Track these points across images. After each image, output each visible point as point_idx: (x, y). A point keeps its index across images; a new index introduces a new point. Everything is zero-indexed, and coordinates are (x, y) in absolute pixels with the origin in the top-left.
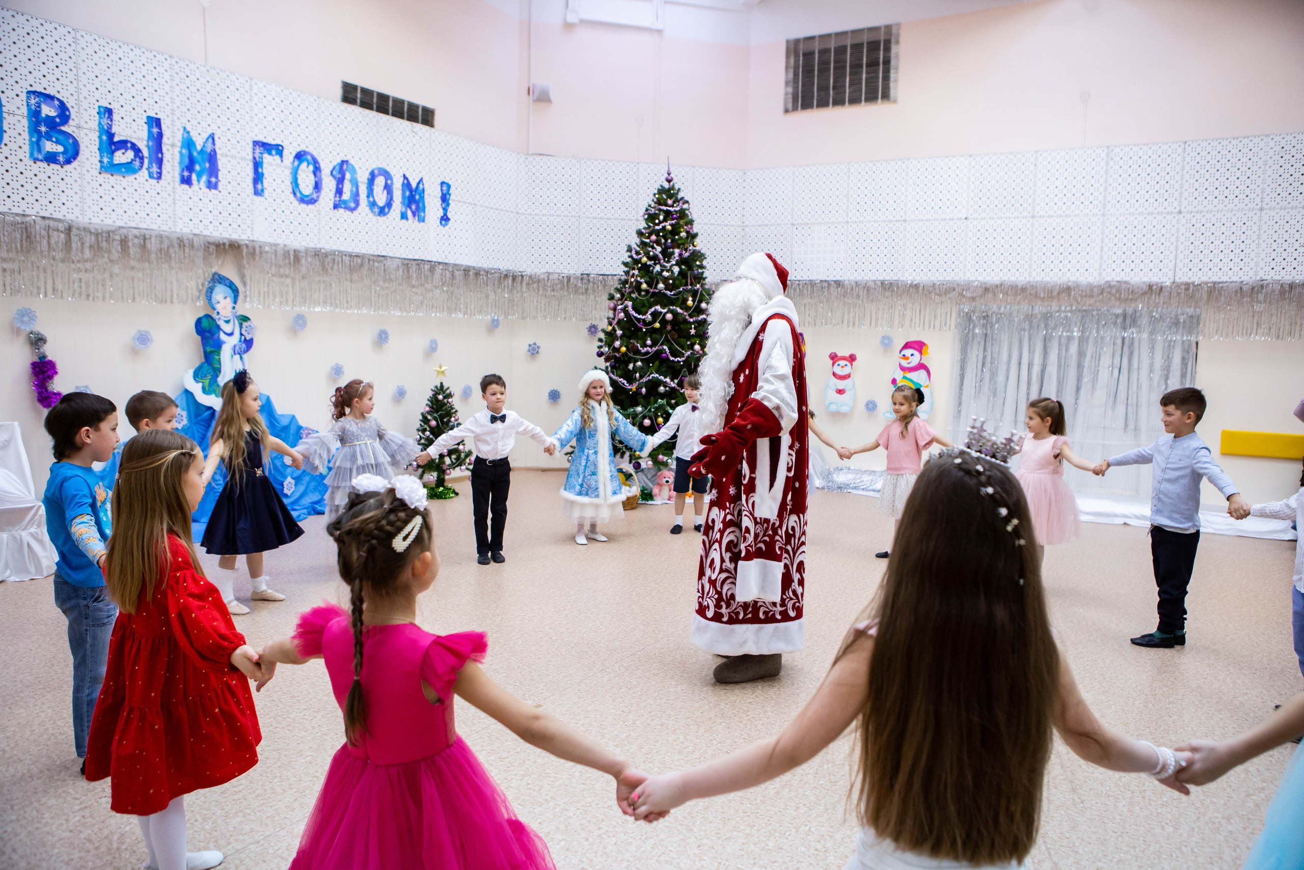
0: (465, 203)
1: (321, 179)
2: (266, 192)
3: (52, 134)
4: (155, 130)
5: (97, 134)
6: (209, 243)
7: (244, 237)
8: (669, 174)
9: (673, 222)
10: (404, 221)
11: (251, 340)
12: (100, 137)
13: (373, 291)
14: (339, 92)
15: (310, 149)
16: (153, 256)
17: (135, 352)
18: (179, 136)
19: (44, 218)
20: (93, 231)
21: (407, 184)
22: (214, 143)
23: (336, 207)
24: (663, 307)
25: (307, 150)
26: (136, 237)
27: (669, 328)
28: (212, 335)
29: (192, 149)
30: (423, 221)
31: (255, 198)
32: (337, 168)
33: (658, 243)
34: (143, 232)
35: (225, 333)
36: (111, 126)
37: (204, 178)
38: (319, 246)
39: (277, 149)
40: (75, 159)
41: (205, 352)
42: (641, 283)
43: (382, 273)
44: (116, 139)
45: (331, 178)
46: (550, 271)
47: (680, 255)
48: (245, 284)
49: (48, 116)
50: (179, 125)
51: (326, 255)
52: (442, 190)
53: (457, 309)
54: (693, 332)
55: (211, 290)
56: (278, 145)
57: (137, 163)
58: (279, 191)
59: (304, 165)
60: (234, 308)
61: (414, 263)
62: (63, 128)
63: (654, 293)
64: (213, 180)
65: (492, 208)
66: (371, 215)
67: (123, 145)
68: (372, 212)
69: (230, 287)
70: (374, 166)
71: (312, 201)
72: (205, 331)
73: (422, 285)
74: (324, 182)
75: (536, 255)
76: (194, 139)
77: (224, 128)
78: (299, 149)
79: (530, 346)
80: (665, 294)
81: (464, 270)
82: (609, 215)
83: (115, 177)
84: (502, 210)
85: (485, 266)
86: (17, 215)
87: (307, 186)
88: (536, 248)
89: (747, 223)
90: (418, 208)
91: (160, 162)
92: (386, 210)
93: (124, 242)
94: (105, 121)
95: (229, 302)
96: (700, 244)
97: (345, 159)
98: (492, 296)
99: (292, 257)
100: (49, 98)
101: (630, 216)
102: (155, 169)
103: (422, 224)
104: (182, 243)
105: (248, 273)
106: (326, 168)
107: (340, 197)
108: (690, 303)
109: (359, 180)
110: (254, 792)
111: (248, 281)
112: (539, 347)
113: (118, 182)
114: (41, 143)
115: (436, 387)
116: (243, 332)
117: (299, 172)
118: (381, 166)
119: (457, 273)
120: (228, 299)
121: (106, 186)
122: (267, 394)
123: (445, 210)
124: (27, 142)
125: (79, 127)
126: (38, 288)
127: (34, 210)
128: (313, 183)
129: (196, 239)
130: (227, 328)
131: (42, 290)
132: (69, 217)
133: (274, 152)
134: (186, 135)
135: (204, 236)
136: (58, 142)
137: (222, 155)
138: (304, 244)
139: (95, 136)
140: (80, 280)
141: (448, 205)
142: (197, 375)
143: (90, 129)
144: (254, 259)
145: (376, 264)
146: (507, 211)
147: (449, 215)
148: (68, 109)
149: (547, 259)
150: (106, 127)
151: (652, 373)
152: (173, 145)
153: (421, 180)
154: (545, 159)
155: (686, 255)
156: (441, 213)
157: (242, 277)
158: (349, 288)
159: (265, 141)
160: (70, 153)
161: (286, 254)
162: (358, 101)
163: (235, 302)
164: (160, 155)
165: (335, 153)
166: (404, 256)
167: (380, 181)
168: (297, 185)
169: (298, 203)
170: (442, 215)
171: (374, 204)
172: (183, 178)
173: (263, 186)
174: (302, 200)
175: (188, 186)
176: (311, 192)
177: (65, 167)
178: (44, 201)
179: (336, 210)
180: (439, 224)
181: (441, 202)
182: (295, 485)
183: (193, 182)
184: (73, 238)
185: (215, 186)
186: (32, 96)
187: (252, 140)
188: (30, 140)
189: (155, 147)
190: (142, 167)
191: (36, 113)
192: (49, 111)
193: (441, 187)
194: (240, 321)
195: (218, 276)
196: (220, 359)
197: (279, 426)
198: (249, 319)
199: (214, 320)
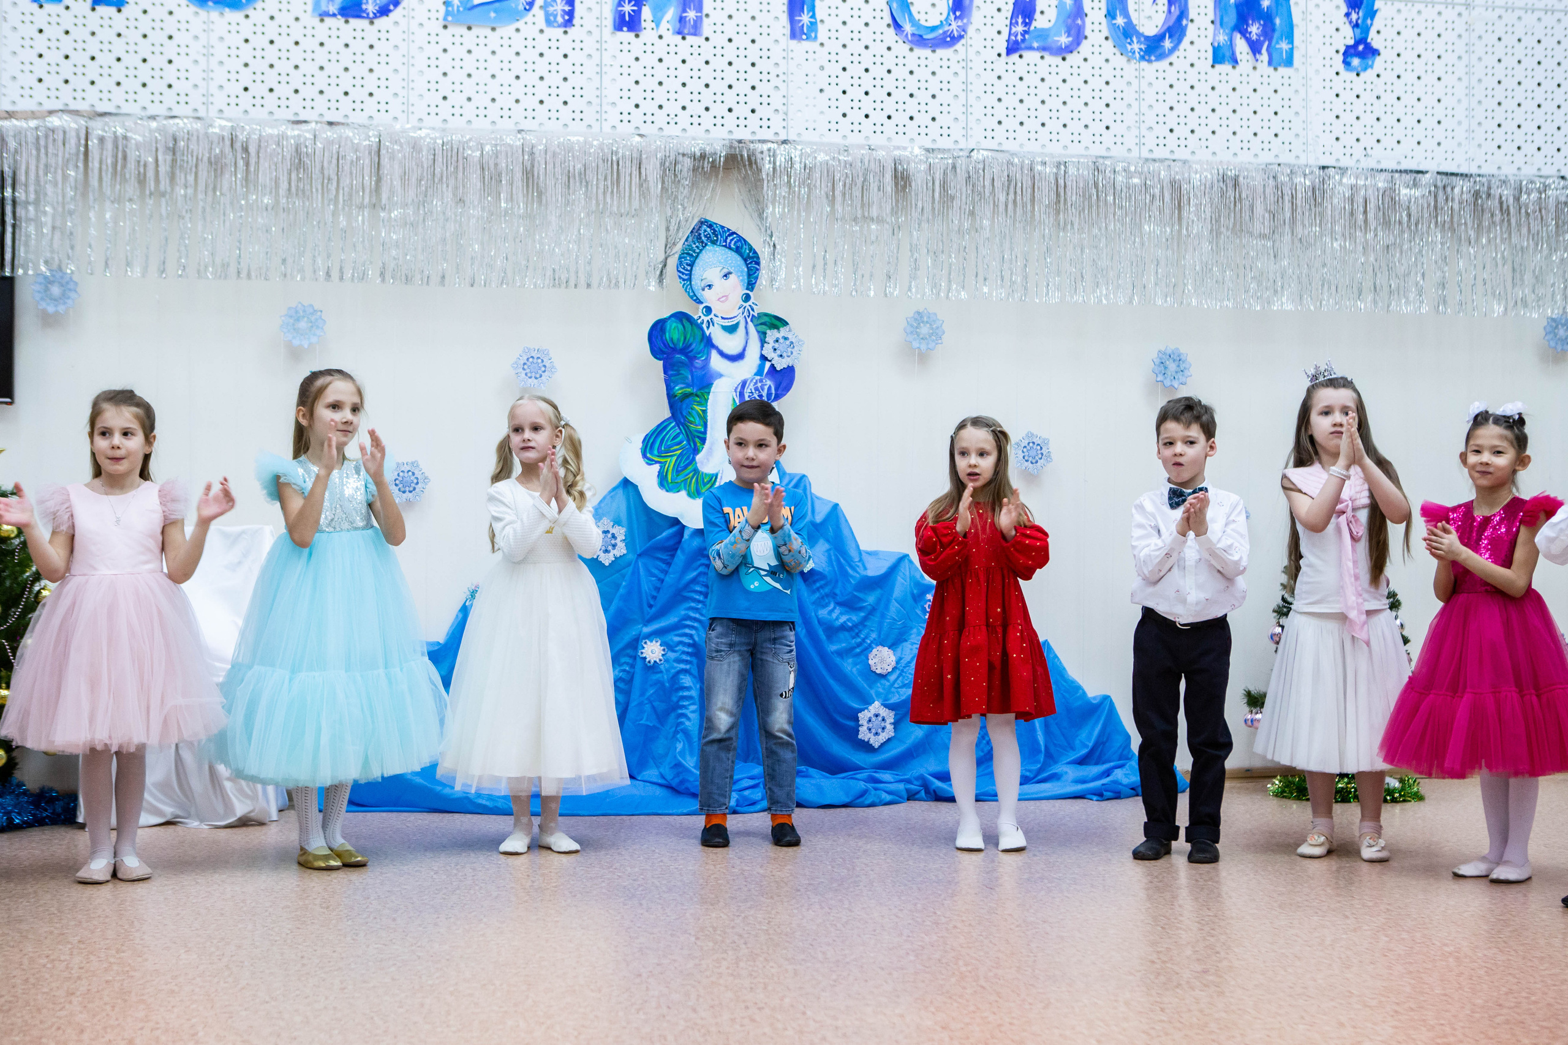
2: (822, 32)
6: (677, 153)
7: (765, 135)
10: (1225, 68)
11: (790, 371)
19: (330, 124)
20: (425, 142)
23: (1013, 48)
26: (514, 153)
28: (692, 359)
30: (1289, 62)
31: (794, 43)
34: (527, 137)
35: (722, 354)
37: (671, 14)
38: (963, 144)
40: (397, 4)
41: (671, 396)
48: (771, 247)
51: (984, 166)
53: (1409, 291)
55: (690, 260)
58: (856, 24)
60: (747, 298)
64: (691, 14)
66: (1119, 61)
68: (1130, 56)
69: (738, 250)
71: (949, 40)
72: (674, 350)
83: (475, 31)
85: (1509, 171)
86: (284, 123)
87: (931, 9)
90: (1268, 31)
92: (1167, 44)
93: (488, 161)
95: (735, 286)
99: (887, 176)
102: (559, 6)
103: (1282, 70)
104: (619, 158)
105: (777, 215)
107: (1025, 24)
113: (482, 40)
116: (768, 351)
119: (1407, 195)
120: (733, 278)
121: (457, 51)
122: (836, 501)
123: (1361, 28)
127: (315, 111)
129: (646, 149)
130: (729, 343)
132: (382, 120)
138: (923, 145)
140: (398, 244)
141: (1372, 14)
142: (652, 446)
144: (790, 186)
147: (1375, 40)
156: (1347, 36)
157: (767, 227)
158: (1052, 242)
161: (872, 172)
163: (751, 286)
168: (906, 6)
169: (907, 47)
170: (1351, 42)
171: (1128, 32)
172: (622, 16)
173: (813, 16)
174: (919, 41)
175: (632, 35)
176: (943, 18)
177: (376, 21)
178: (335, 93)
179: (1015, 57)
180: (1340, 67)
181: (1344, 9)
182: (896, 724)
183: (643, 24)
184: (385, 161)
185: (696, 30)
190: (531, 5)
194: (762, 328)
195: (710, 226)
196: (704, 412)
197: (855, 576)
198: (785, 323)
199: (699, 326)
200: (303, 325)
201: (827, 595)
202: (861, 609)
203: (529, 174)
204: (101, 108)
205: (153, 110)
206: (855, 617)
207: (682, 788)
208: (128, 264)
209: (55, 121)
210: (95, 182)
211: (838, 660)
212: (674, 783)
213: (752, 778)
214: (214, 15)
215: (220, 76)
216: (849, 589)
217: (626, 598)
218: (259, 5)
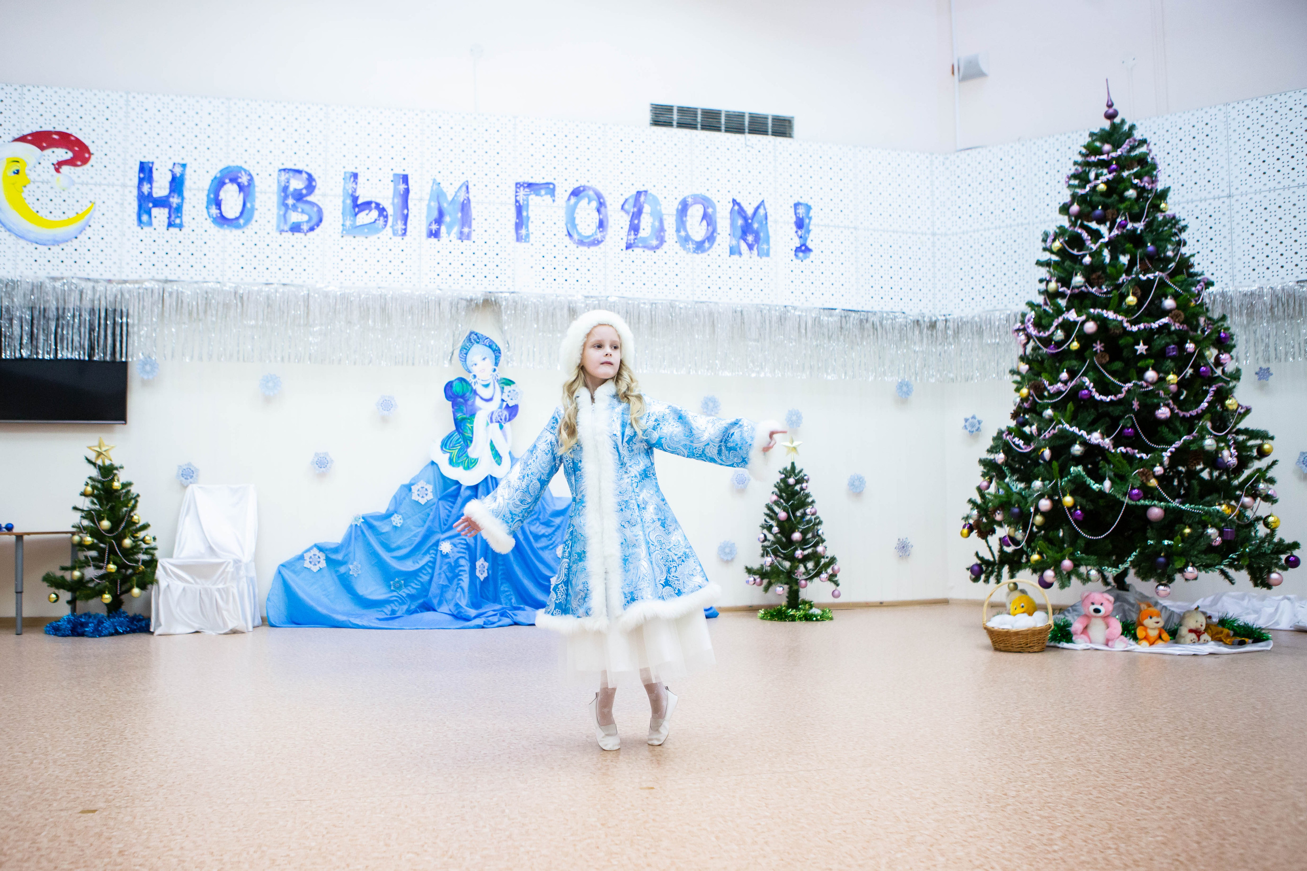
0: (836, 227)
1: (606, 216)
2: (532, 238)
3: (299, 205)
4: (402, 187)
5: (341, 199)
6: (459, 299)
7: (503, 289)
8: (1111, 107)
10: (736, 257)
11: (516, 407)
12: (344, 202)
13: (687, 347)
15: (592, 184)
18: (428, 189)
19: (284, 285)
20: (331, 294)
21: (738, 211)
22: (468, 192)
23: (628, 247)
25: (587, 184)
26: (376, 298)
27: (1098, 347)
28: (466, 401)
29: (441, 200)
30: (768, 255)
31: (518, 244)
32: (631, 201)
34: (384, 292)
35: (482, 398)
36: (355, 190)
37: (456, 229)
38: (604, 293)
39: (549, 188)
40: (318, 226)
41: (455, 420)
43: (701, 325)
44: (359, 202)
45: (623, 213)
49: (295, 190)
50: (428, 179)
51: (615, 304)
52: (796, 214)
53: (827, 368)
54: (1141, 348)
56: (550, 184)
57: (381, 221)
58: (549, 235)
59: (584, 203)
60: (495, 370)
62: (309, 198)
64: (466, 230)
66: (682, 253)
67: (367, 206)
69: (490, 347)
70: (686, 193)
71: (596, 243)
72: (458, 396)
74: (611, 219)
76: (445, 190)
77: (480, 175)
78: (576, 185)
79: (966, 420)
81: (840, 315)
83: (357, 238)
85: (877, 309)
86: (261, 284)
87: (587, 227)
88: (967, 279)
90: (757, 239)
91: (405, 218)
92: (707, 245)
93: (363, 302)
94: (351, 185)
95: (489, 364)
97: (642, 189)
98: (891, 350)
99: (566, 308)
100: (299, 172)
102: (400, 226)
103: (764, 259)
104: (427, 300)
105: (510, 329)
106: (615, 202)
107: (636, 235)
108: (1131, 300)
109: (664, 211)
111: (513, 339)
112: (980, 422)
113: (361, 243)
114: (287, 215)
115: (787, 468)
116: (506, 398)
117: (577, 210)
118: (698, 192)
119: (827, 319)
120: (487, 360)
121: (348, 248)
123: (803, 239)
124: (275, 216)
125: (324, 195)
127: (276, 279)
128: (598, 221)
129: (443, 296)
130: (485, 393)
132: (310, 283)
133: (543, 192)
134: (435, 187)
135: (454, 291)
136: (303, 212)
137: (477, 203)
138: (582, 292)
139: (339, 202)
140: (317, 343)
141: (808, 231)
142: (445, 444)
143: (335, 196)
144: (515, 314)
147: (810, 244)
148: (314, 180)
150: (350, 192)
152: (421, 200)
153: (762, 204)
154: (973, 153)
156: (797, 243)
157: (502, 332)
158: (650, 343)
159: (531, 181)
160: (315, 219)
161: (556, 306)
162: (675, 122)
163: (496, 364)
164: (406, 212)
165: (627, 184)
167: (696, 212)
168: (574, 226)
169: (575, 246)
170: (799, 245)
171: (687, 239)
172: (431, 231)
173: (528, 231)
174: (581, 243)
175: (436, 240)
176: (594, 231)
177: (308, 234)
178: (286, 269)
179: (630, 251)
180: (793, 257)
181: (795, 229)
183: (442, 235)
184: (311, 302)
185: (468, 237)
186: (283, 173)
187: (515, 182)
188: (278, 214)
189: (400, 204)
190: (385, 225)
191: (285, 189)
192: (297, 184)
193: (796, 209)
194: (502, 385)
195: (476, 335)
196: (472, 427)
197: (550, 509)
198: (514, 383)
199: (470, 385)
200: (270, 384)
201: (535, 519)
202: (552, 526)
203: (383, 309)
204: (170, 278)
205: (196, 278)
206: (550, 530)
207: (459, 616)
208: (183, 355)
209: (147, 285)
210: (166, 314)
211: (540, 552)
212: (455, 613)
213: (494, 611)
214: (227, 232)
215: (229, 261)
216: (547, 516)
217: (433, 521)
218: (249, 226)
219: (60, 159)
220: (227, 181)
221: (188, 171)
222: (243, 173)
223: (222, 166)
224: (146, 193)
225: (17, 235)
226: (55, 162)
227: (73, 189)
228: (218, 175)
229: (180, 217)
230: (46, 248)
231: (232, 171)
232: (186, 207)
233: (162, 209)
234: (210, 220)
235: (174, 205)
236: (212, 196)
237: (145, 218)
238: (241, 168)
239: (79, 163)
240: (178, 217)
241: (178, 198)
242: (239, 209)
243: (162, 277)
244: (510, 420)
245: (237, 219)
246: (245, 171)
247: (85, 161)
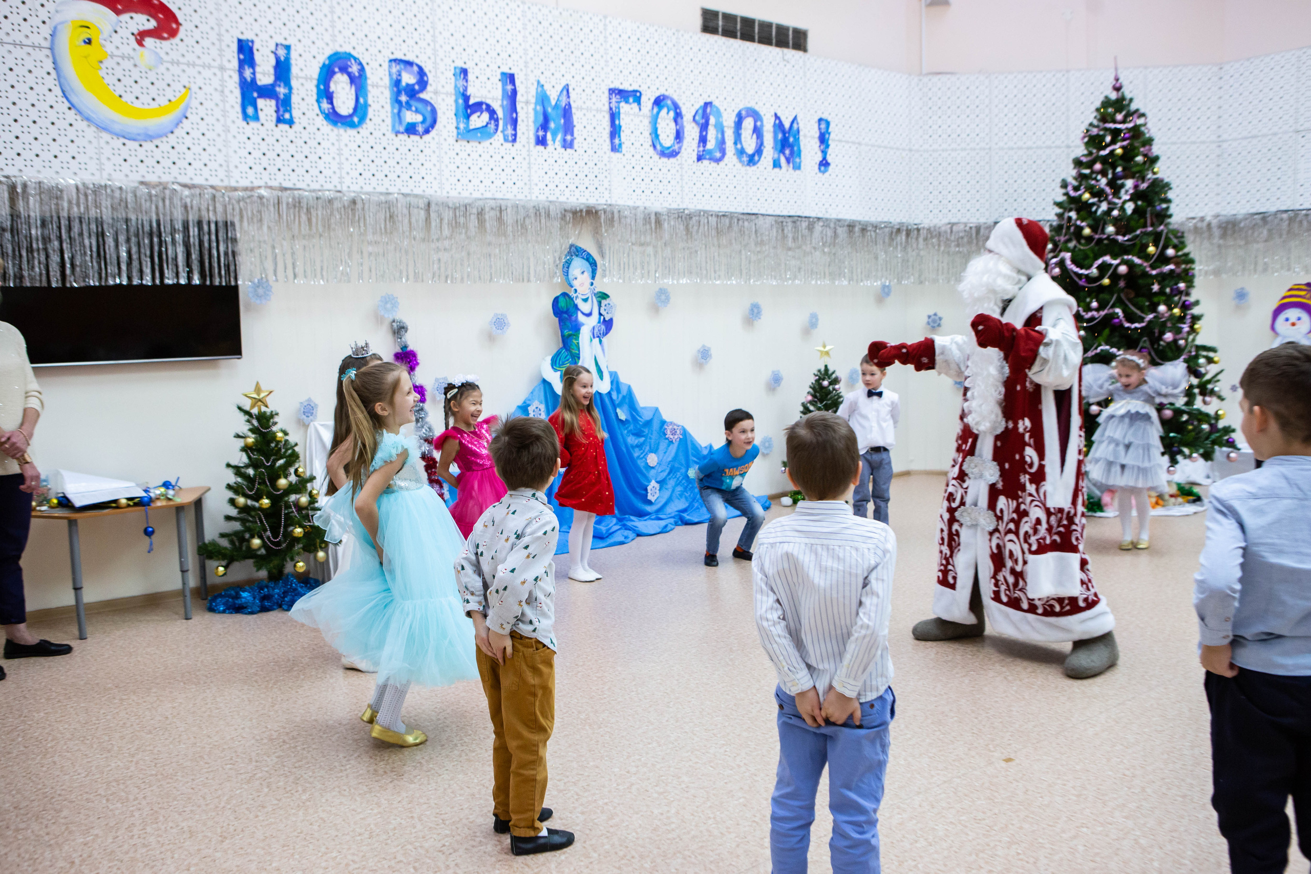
0: (847, 142)
1: (682, 127)
2: (624, 146)
3: (413, 103)
4: (509, 87)
5: (453, 98)
6: (565, 210)
7: (602, 201)
8: (1117, 80)
9: (1125, 143)
10: (777, 170)
11: (611, 320)
12: (456, 101)
13: (743, 257)
14: (698, 21)
15: (670, 93)
16: (510, 228)
17: (491, 338)
18: (533, 91)
19: (405, 195)
20: (451, 205)
21: (779, 125)
22: (569, 97)
23: (700, 158)
24: (1114, 257)
25: (666, 93)
26: (492, 209)
27: (1122, 284)
28: (570, 316)
29: (546, 104)
30: (799, 168)
31: (612, 154)
32: (700, 112)
33: (1104, 173)
34: (499, 202)
35: (583, 314)
36: (466, 88)
37: (559, 137)
38: (682, 206)
39: (635, 96)
40: (433, 128)
41: (563, 336)
42: (1082, 228)
43: (753, 236)
44: (471, 102)
45: (694, 125)
46: (954, 220)
47: (1136, 187)
48: (603, 256)
49: (408, 85)
50: (533, 79)
51: (690, 216)
52: (820, 129)
53: (841, 275)
54: (1156, 288)
55: (568, 264)
56: (636, 91)
57: (492, 126)
58: (637, 145)
59: (664, 111)
60: (592, 284)
61: (789, 220)
62: (423, 96)
63: (1100, 241)
64: (569, 138)
65: (879, 147)
66: (739, 165)
67: (478, 107)
68: (741, 161)
69: (587, 260)
70: (741, 106)
71: (673, 154)
72: (563, 312)
73: (799, 247)
74: (686, 130)
75: (936, 202)
76: (548, 93)
77: (579, 78)
78: (657, 94)
79: (929, 317)
80: (1115, 241)
81: (849, 226)
82: (1029, 144)
83: (471, 144)
84: (892, 148)
85: (873, 219)
86: (381, 194)
87: (667, 138)
88: (936, 193)
89: (1225, 137)
90: (792, 153)
91: (514, 122)
92: (756, 158)
93: (481, 214)
94: (461, 83)
95: (587, 277)
96: (1162, 171)
97: (708, 100)
98: (882, 256)
99: (653, 220)
100: (409, 64)
101: (1058, 143)
102: (510, 131)
103: (798, 172)
104: (540, 213)
105: (607, 243)
106: (688, 113)
107: (704, 147)
108: (1151, 249)
109: (725, 124)
110: (689, 833)
111: (607, 252)
112: (940, 319)
113: (474, 149)
114: (402, 114)
115: (819, 371)
116: (602, 312)
117: (659, 120)
118: (749, 105)
119: (840, 231)
120: (586, 274)
121: (463, 155)
122: (628, 383)
123: (824, 152)
124: (389, 115)
125: (436, 92)
126: (401, 272)
127: (396, 187)
128: (675, 132)
129: (551, 208)
130: (585, 307)
131: (404, 273)
132: (429, 192)
133: (631, 100)
134: (540, 89)
135: (560, 203)
136: (417, 111)
137: (577, 109)
138: (666, 205)
139: (451, 100)
140: (439, 260)
141: (828, 146)
142: (555, 362)
143: (447, 94)
144: (613, 226)
145: (746, 224)
146: (898, 149)
147: (829, 159)
148: (425, 74)
149: (950, 206)
150: (461, 90)
151: (1100, 345)
152: (527, 102)
153: (795, 118)
154: (944, 78)
155: (1144, 186)
156: (819, 157)
157: (600, 247)
158: (716, 254)
159: (621, 87)
160: (429, 121)
161: (647, 219)
162: (720, 30)
163: (593, 278)
164: (514, 115)
165: (697, 95)
166: (778, 213)
167: (748, 124)
168: (657, 136)
169: (658, 157)
170: (821, 159)
171: (742, 151)
172: (538, 138)
173: (620, 140)
174: (662, 154)
175: (543, 148)
176: (672, 142)
177: (424, 137)
178: (405, 177)
179: (700, 162)
180: (817, 171)
181: (818, 144)
182: (660, 490)
183: (548, 142)
184: (432, 215)
185: (571, 145)
186: (394, 64)
187: (608, 88)
188: (392, 112)
189: (509, 106)
190: (497, 130)
191: (397, 83)
192: (408, 78)
193: (819, 125)
194: (599, 299)
195: (576, 248)
196: (578, 343)
197: (642, 421)
198: (608, 296)
199: (572, 299)
200: (389, 306)
202: (643, 436)
204: (285, 185)
205: (312, 186)
209: (263, 192)
214: (342, 131)
215: (347, 167)
216: (638, 427)
218: (364, 126)
219: (142, 28)
220: (337, 70)
221: (294, 55)
222: (353, 61)
223: (329, 52)
224: (249, 79)
225: (98, 127)
226: (136, 32)
227: (162, 69)
228: (327, 62)
229: (290, 112)
230: (136, 144)
231: (340, 58)
232: (295, 99)
233: (268, 100)
234: (321, 117)
235: (282, 96)
236: (322, 87)
237: (250, 110)
238: (350, 55)
239: (165, 35)
240: (286, 111)
241: (284, 88)
242: (352, 104)
243: (275, 184)
244: (607, 333)
245: (351, 116)
246: (355, 59)
247: (173, 33)
